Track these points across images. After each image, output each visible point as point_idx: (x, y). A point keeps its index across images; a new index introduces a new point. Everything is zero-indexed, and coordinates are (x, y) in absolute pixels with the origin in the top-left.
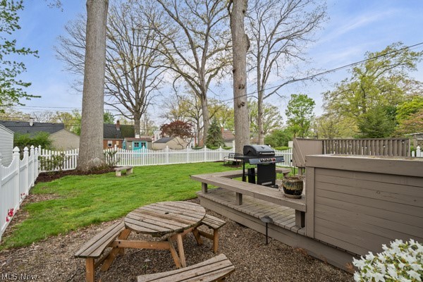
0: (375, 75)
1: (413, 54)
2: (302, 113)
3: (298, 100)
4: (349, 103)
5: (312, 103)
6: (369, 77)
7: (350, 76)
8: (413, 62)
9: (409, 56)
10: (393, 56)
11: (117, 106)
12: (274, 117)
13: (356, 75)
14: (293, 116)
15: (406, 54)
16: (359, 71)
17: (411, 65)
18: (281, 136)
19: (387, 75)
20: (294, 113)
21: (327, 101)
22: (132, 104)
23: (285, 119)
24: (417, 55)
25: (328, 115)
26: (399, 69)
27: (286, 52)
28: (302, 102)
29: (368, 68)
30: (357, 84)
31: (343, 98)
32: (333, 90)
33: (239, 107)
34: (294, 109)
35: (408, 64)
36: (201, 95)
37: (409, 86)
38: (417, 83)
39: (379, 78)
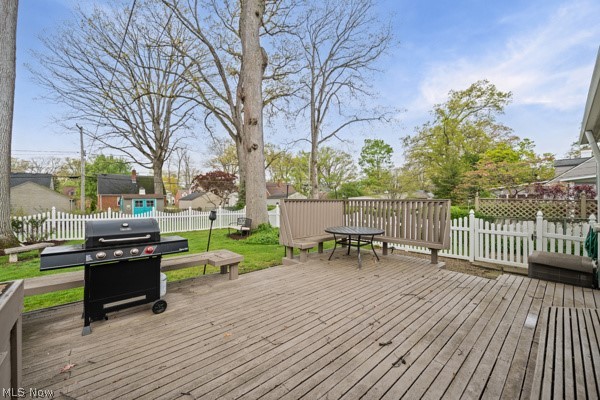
0: (460, 118)
1: (500, 94)
2: (378, 163)
3: (373, 147)
4: (431, 151)
5: (389, 151)
6: (453, 120)
7: (433, 118)
8: (501, 104)
9: (496, 97)
10: (479, 96)
11: (127, 150)
12: (347, 167)
13: (438, 118)
14: (368, 166)
15: (492, 94)
16: (442, 113)
17: (499, 108)
18: (348, 190)
19: (472, 118)
20: (369, 162)
21: (408, 148)
22: (151, 148)
23: (359, 169)
24: (504, 96)
25: (409, 165)
26: (485, 111)
27: (350, 84)
28: (377, 148)
29: (452, 109)
30: (439, 128)
31: (425, 145)
32: (414, 135)
33: (250, 151)
34: (369, 157)
35: (495, 106)
36: (236, 137)
37: (497, 132)
38: (505, 129)
39: (464, 121)
